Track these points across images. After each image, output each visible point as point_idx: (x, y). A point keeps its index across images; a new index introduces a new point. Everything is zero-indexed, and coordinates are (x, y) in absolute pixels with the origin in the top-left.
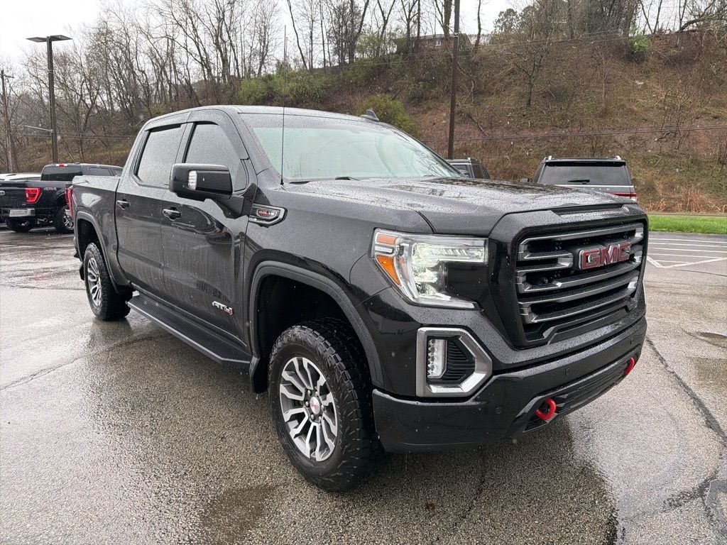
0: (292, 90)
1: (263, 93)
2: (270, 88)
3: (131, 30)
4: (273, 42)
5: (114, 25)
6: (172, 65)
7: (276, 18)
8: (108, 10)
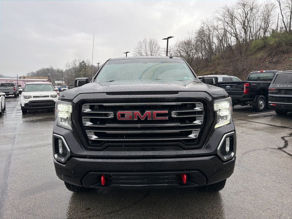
0: (276, 42)
1: (262, 45)
2: (265, 42)
3: (211, 29)
4: (271, 22)
5: (205, 28)
6: (226, 39)
7: (274, 11)
8: (204, 23)
